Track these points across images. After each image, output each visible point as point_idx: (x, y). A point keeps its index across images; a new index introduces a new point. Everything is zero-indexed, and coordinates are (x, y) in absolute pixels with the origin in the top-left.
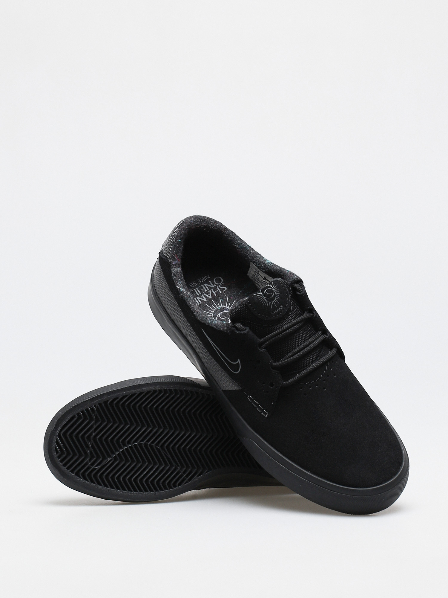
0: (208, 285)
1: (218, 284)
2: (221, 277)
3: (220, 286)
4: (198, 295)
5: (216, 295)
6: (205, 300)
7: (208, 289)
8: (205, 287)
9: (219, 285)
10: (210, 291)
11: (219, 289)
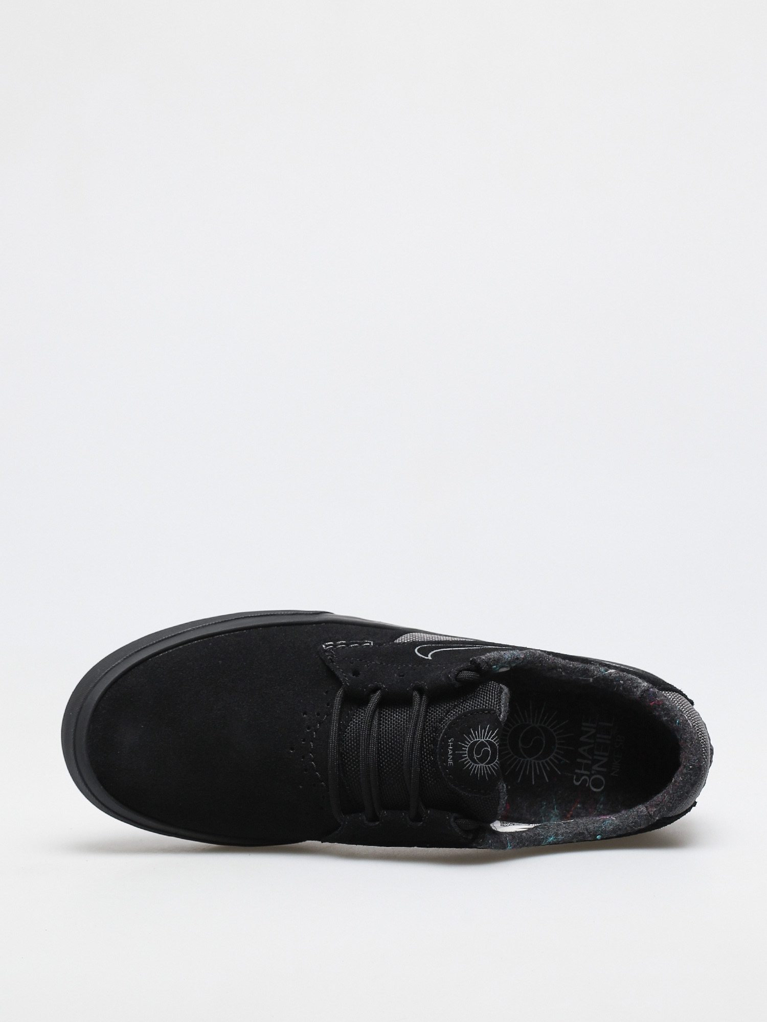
0: (601, 763)
1: (592, 778)
2: (599, 792)
3: (587, 778)
4: (598, 736)
5: (579, 760)
6: (582, 739)
7: (595, 757)
8: (603, 756)
9: (590, 780)
10: (590, 757)
11: (583, 772)
